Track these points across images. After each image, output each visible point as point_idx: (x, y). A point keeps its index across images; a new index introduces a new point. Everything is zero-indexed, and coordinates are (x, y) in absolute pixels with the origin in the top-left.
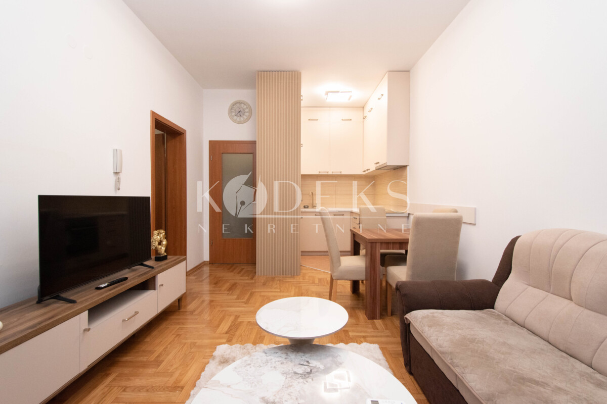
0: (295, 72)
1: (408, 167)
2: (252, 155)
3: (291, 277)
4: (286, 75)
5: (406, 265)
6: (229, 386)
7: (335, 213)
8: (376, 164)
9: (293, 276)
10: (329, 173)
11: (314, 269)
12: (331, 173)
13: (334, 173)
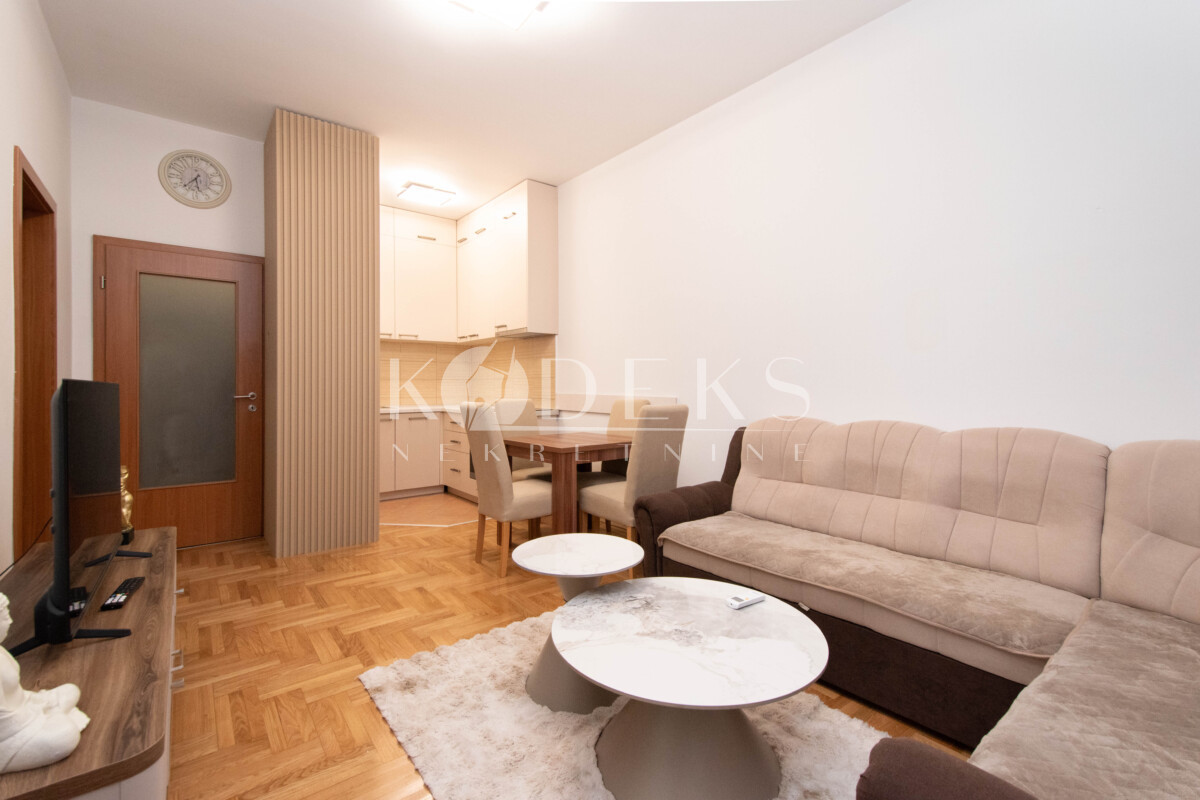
0: (361, 132)
1: (556, 337)
2: (233, 285)
3: (361, 548)
4: (349, 135)
5: (625, 480)
6: (587, 640)
7: (413, 416)
8: (499, 327)
9: (366, 545)
10: (393, 337)
11: (395, 526)
12: (397, 338)
13: (403, 338)
